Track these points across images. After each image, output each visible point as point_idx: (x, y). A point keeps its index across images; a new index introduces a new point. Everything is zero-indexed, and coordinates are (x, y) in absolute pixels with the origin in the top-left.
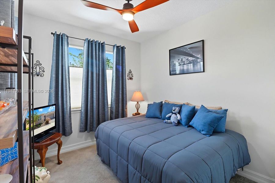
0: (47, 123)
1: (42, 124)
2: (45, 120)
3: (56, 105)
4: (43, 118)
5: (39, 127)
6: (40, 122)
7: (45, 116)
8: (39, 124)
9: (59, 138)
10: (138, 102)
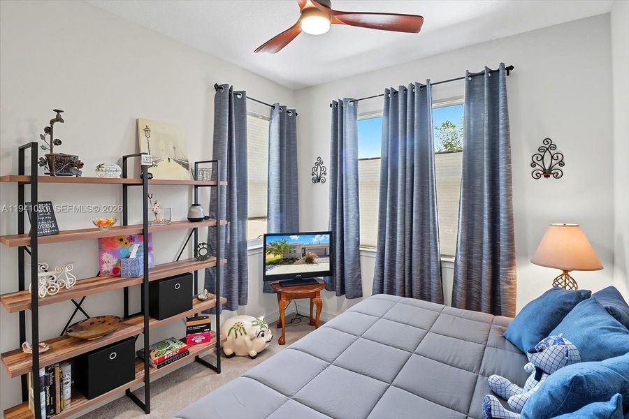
0: (310, 261)
1: (298, 259)
2: (304, 255)
3: (331, 234)
4: (300, 251)
5: (290, 263)
6: (293, 255)
7: (304, 249)
8: (292, 259)
9: (317, 289)
10: (566, 272)
